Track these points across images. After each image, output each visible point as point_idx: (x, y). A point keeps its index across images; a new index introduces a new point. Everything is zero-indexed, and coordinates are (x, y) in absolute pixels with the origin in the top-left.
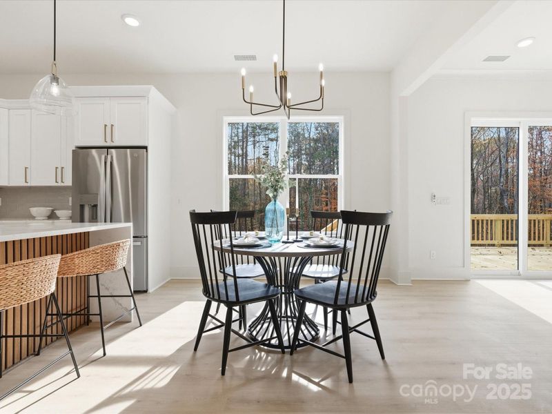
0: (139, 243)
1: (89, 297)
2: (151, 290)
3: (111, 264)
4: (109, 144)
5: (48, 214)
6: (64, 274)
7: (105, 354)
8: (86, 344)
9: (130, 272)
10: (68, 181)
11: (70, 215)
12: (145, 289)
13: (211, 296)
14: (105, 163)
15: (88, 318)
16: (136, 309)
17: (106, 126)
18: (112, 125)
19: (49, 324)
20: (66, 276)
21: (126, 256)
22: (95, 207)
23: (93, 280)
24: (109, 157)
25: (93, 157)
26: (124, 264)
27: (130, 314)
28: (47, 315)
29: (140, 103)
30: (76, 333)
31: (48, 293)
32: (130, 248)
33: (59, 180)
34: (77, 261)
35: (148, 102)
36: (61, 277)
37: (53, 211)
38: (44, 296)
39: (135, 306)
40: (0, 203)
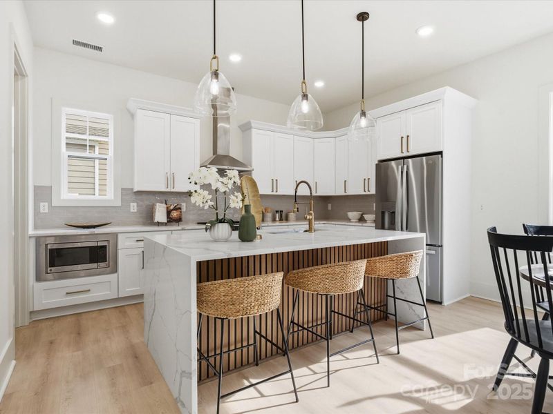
0: (433, 252)
1: (387, 296)
2: (446, 303)
3: (405, 273)
4: (405, 154)
5: (359, 217)
6: (369, 274)
7: (398, 353)
8: (384, 336)
9: (423, 282)
10: (373, 191)
11: (374, 219)
12: (439, 300)
13: (517, 335)
14: (402, 173)
15: (386, 315)
16: (428, 320)
17: (402, 138)
18: (408, 136)
19: (359, 310)
20: (370, 276)
21: (418, 266)
22: (393, 214)
23: (390, 282)
24: (405, 166)
25: (392, 168)
26: (417, 273)
27: (423, 323)
28: (358, 303)
29: (434, 108)
30: (377, 324)
31: (358, 289)
32: (423, 259)
33: (366, 189)
34: (378, 265)
35: (443, 105)
36: (366, 275)
37: (362, 215)
38: (356, 290)
39: (428, 317)
40: (330, 208)
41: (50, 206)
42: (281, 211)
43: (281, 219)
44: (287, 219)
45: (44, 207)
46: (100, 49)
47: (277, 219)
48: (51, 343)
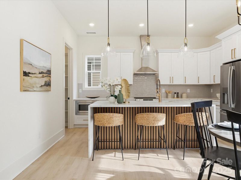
7: (183, 159)
14: (231, 71)
17: (232, 50)
18: (235, 49)
24: (232, 67)
40: (212, 91)
41: (82, 90)
42: (178, 93)
43: (178, 97)
44: (182, 97)
45: (80, 91)
46: (95, 33)
47: (175, 97)
48: (75, 133)
